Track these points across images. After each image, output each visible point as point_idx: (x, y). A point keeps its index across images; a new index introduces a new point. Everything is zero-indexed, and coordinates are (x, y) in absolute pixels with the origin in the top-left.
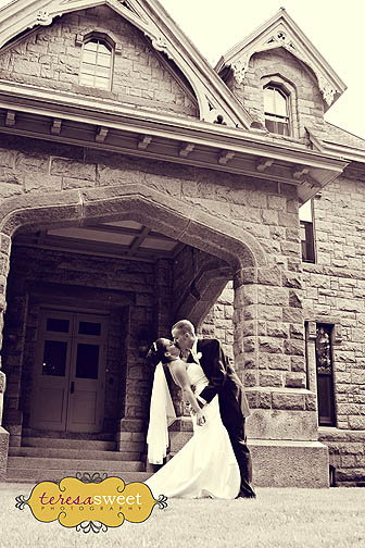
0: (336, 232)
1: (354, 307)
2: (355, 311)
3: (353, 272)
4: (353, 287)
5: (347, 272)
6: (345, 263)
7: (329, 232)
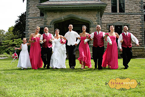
0: (130, 5)
1: (133, 21)
2: (134, 22)
3: (134, 13)
4: (133, 17)
5: (132, 13)
6: (132, 11)
7: (128, 5)
